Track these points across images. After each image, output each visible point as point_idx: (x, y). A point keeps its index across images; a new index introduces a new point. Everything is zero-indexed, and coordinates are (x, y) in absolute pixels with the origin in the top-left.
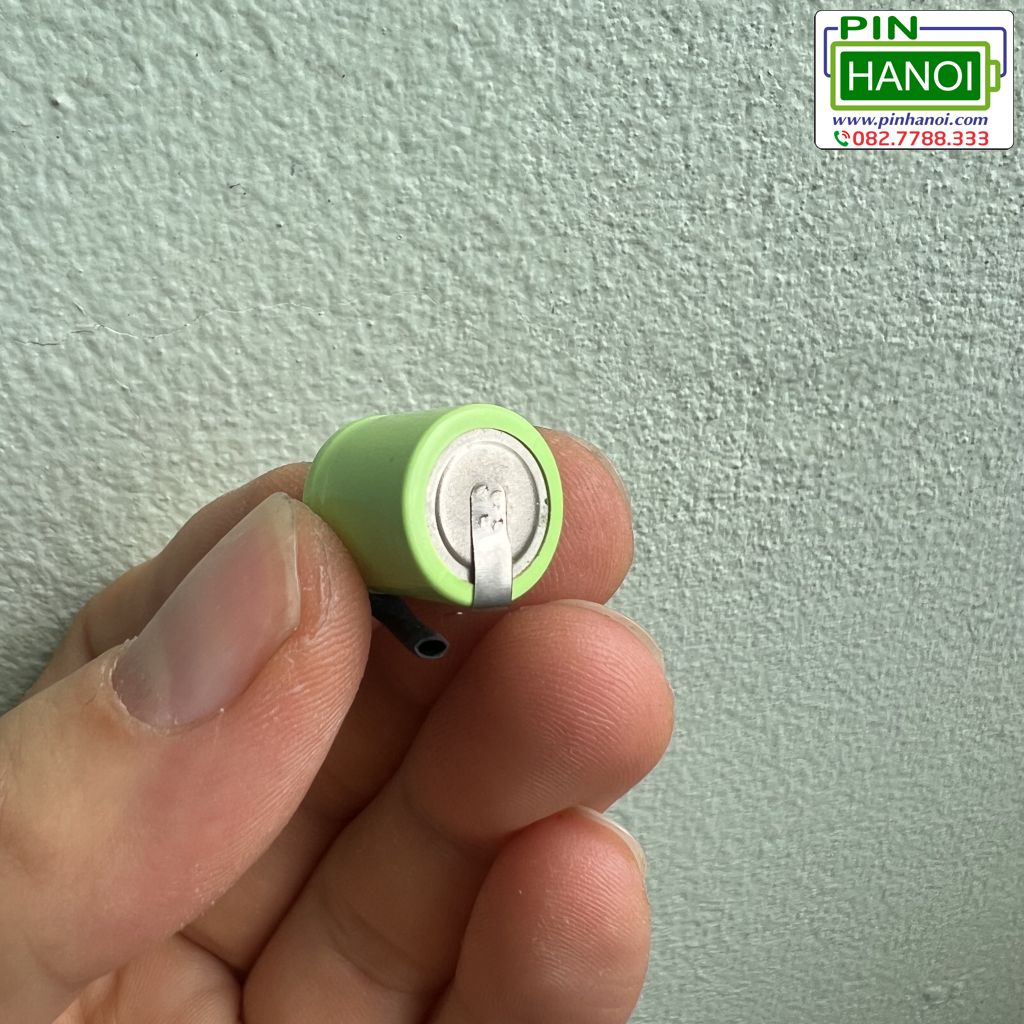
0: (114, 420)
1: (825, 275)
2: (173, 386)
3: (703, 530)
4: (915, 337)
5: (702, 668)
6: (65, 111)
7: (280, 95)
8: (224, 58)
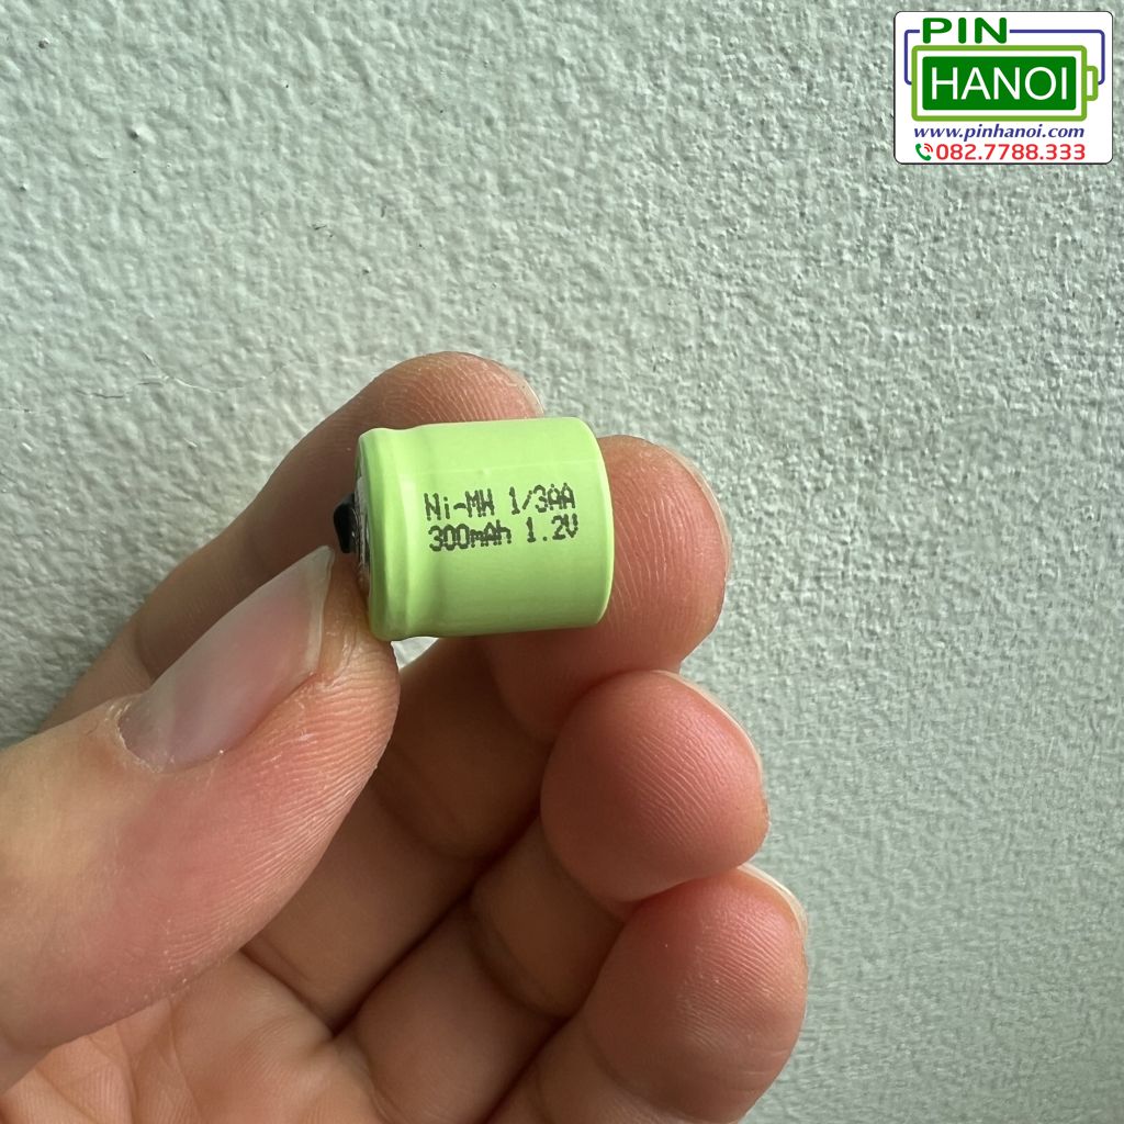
0: (179, 480)
1: (945, 334)
2: (244, 445)
3: (807, 612)
4: (1039, 403)
5: (802, 766)
6: (144, 145)
7: (373, 130)
8: (316, 90)
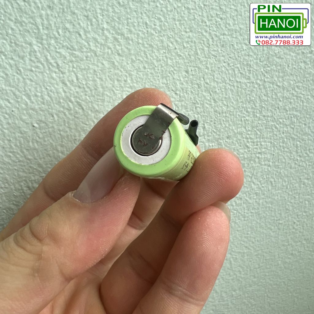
1: (221, 143)
6: (36, 128)
7: (86, 118)
8: (72, 112)
